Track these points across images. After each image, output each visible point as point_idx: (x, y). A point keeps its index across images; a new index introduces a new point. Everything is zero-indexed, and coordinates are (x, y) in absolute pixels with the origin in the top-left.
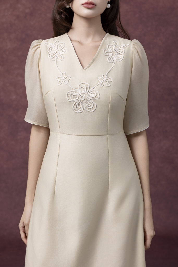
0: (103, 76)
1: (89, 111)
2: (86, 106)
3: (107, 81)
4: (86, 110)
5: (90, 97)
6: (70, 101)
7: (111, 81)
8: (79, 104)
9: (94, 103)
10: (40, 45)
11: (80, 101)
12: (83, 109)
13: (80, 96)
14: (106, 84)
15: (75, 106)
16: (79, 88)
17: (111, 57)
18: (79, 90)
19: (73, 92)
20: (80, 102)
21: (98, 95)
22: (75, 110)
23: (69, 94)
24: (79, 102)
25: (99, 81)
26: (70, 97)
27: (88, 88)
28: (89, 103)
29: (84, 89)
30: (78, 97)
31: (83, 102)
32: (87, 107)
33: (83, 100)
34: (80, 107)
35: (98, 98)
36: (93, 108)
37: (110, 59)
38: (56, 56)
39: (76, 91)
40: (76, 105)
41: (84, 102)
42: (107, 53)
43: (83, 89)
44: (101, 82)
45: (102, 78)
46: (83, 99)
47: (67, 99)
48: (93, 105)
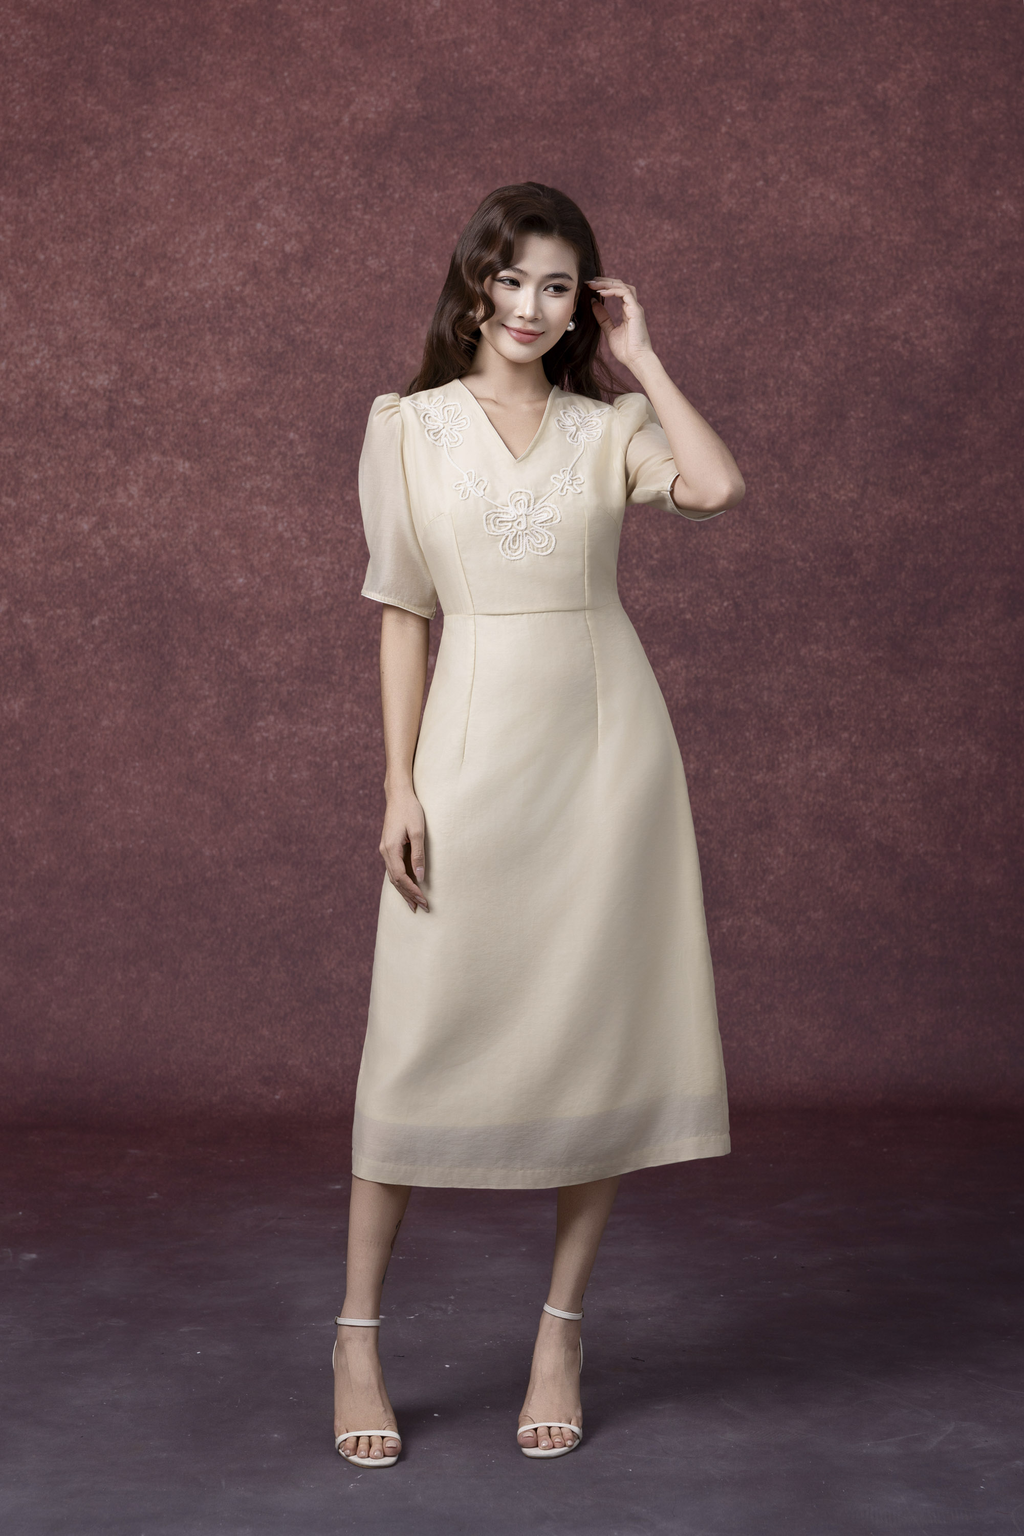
0: (561, 473)
1: (540, 553)
2: (530, 543)
3: (572, 484)
4: (532, 551)
5: (540, 521)
6: (492, 533)
7: (583, 481)
8: (514, 541)
9: (549, 533)
10: (399, 411)
11: (517, 532)
12: (524, 551)
13: (515, 520)
14: (571, 488)
15: (506, 546)
16: (509, 504)
17: (575, 435)
18: (511, 509)
19: (497, 514)
20: (516, 535)
21: (556, 514)
22: (507, 555)
23: (490, 519)
24: (514, 534)
25: (554, 484)
26: (492, 526)
27: (532, 501)
28: (537, 535)
29: (523, 505)
30: (510, 524)
31: (524, 535)
32: (533, 546)
33: (522, 530)
34: (516, 547)
35: (558, 520)
36: (548, 546)
37: (573, 439)
38: (443, 436)
39: (504, 511)
40: (507, 543)
41: (526, 534)
42: (563, 425)
43: (521, 504)
44: (560, 485)
45: (561, 478)
46: (523, 527)
47: (486, 530)
48: (547, 540)
